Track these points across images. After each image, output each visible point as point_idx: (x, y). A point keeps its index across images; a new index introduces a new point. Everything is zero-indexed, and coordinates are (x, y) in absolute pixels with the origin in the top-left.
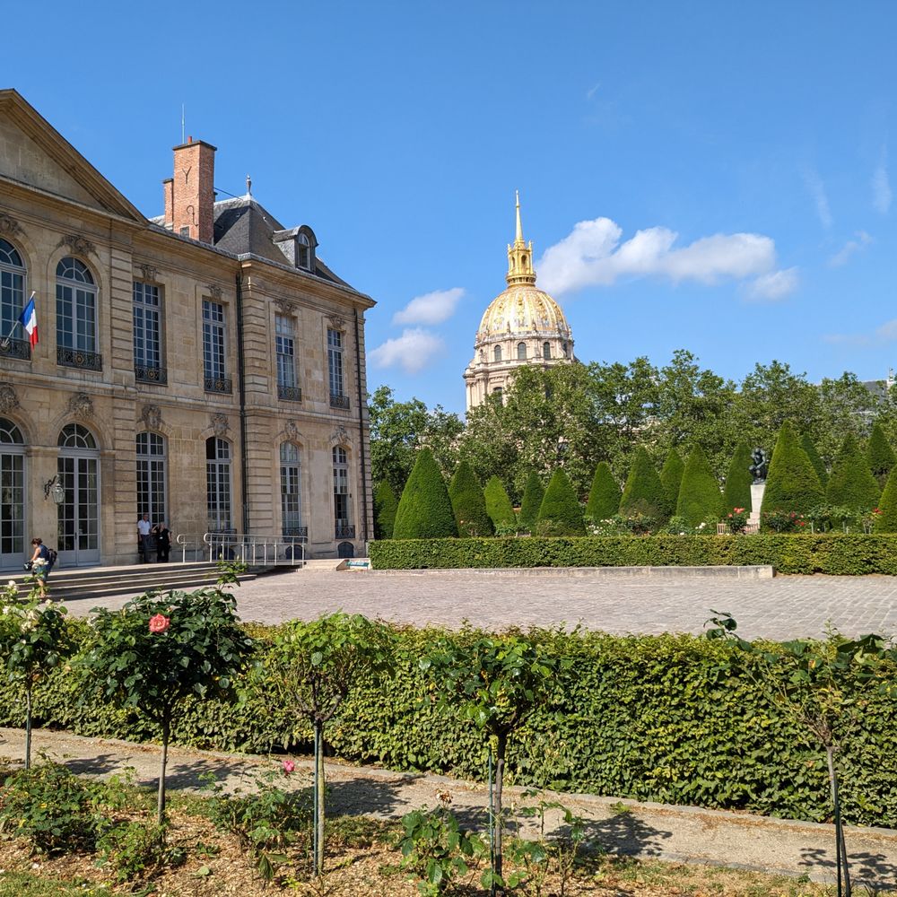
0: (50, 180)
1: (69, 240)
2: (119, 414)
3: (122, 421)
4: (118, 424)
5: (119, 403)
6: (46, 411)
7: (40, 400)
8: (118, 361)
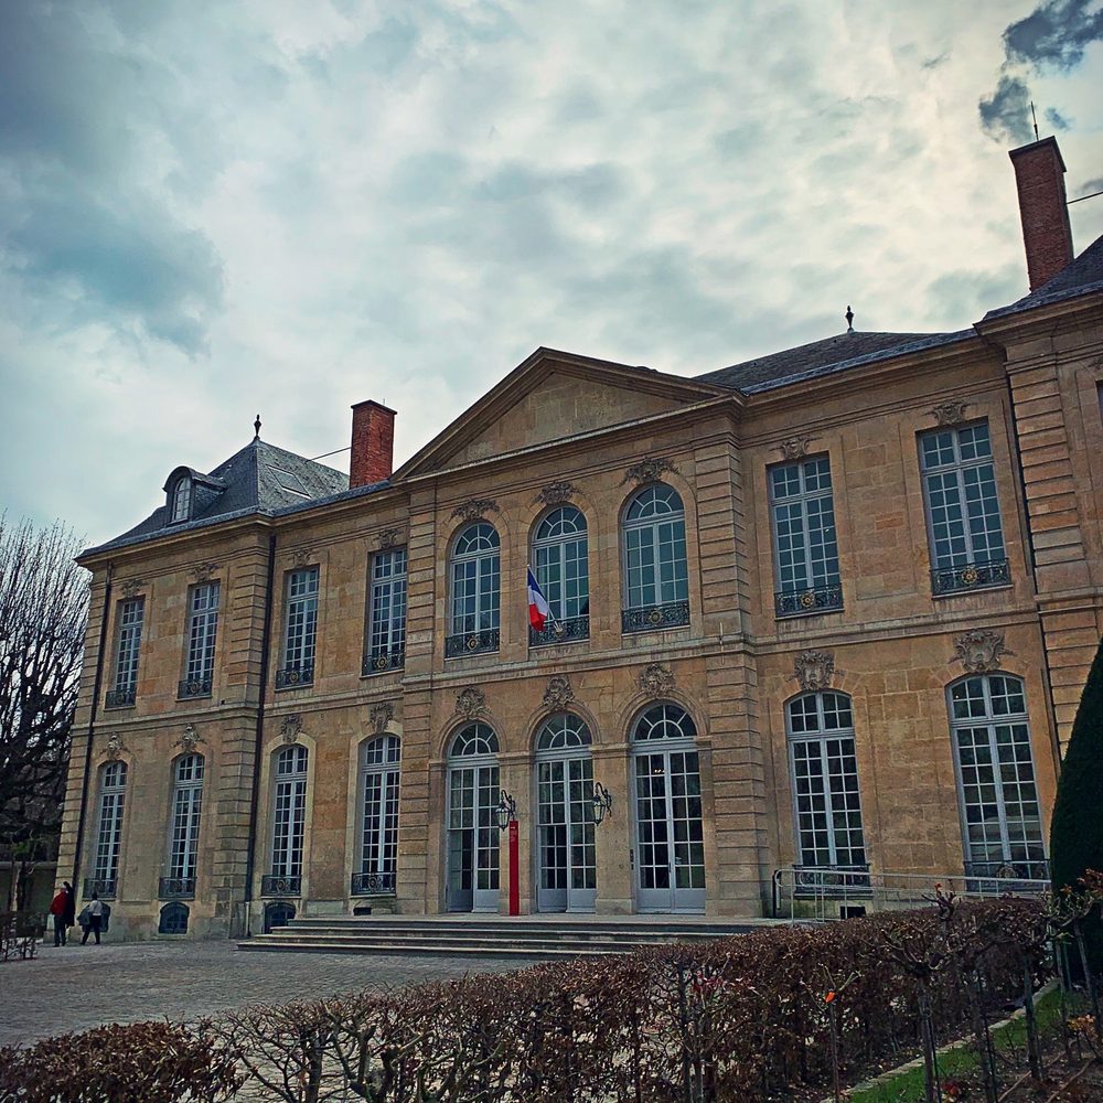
0: (610, 413)
1: (635, 471)
2: (713, 679)
3: (719, 689)
4: (714, 695)
5: (714, 663)
6: (608, 698)
7: (600, 685)
8: (712, 602)
